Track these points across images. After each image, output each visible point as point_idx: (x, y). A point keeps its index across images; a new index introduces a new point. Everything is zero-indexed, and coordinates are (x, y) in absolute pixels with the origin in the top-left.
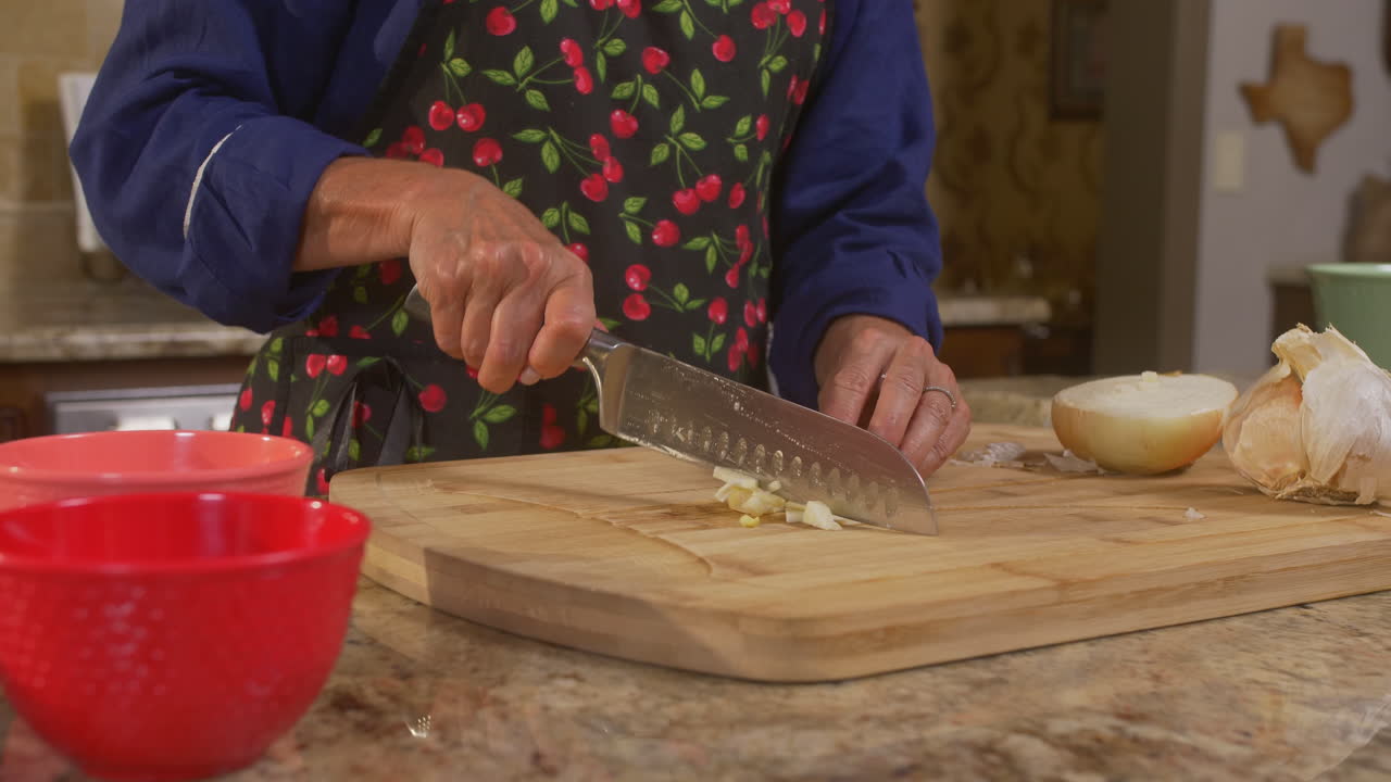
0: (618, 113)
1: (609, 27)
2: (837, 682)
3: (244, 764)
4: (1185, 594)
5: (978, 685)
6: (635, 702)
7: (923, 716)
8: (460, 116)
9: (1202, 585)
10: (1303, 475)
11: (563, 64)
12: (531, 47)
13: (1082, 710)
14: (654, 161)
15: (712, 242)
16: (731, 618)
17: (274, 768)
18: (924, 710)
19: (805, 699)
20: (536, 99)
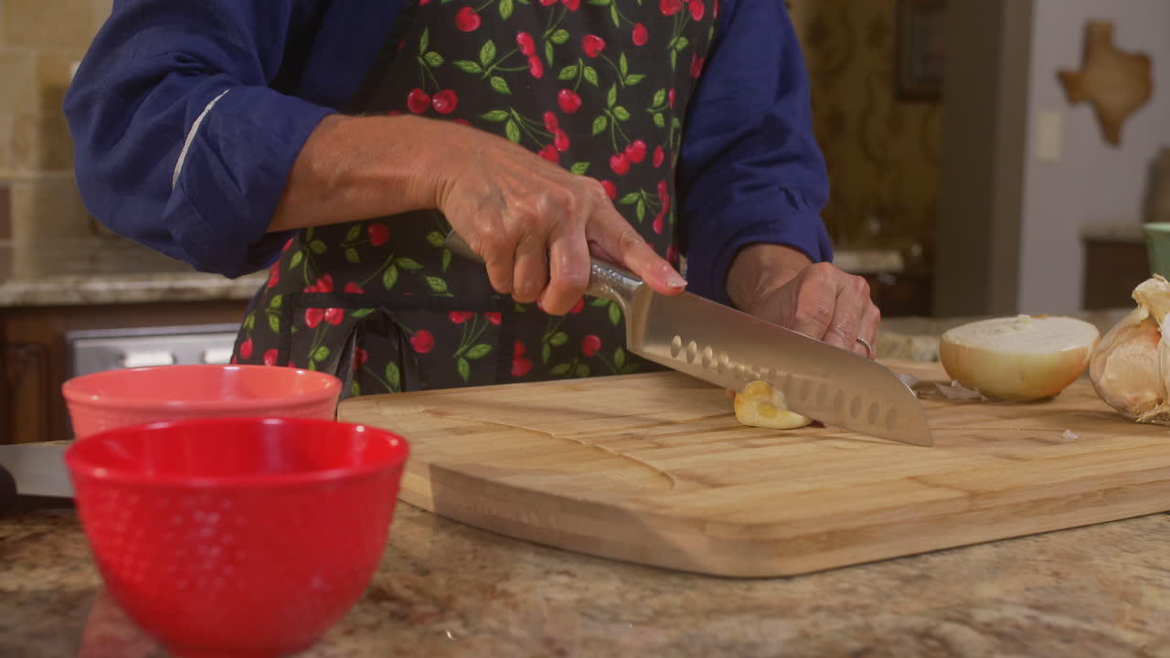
0: (564, 92)
1: (555, 20)
2: (788, 578)
3: (305, 647)
4: (1072, 503)
5: (908, 580)
6: (621, 595)
7: (865, 607)
8: (435, 101)
9: (1086, 496)
10: (1160, 402)
11: (519, 53)
12: (494, 41)
13: (999, 602)
14: (595, 131)
15: (641, 196)
16: (698, 523)
17: (330, 651)
18: (866, 601)
19: (764, 592)
20: (499, 84)
